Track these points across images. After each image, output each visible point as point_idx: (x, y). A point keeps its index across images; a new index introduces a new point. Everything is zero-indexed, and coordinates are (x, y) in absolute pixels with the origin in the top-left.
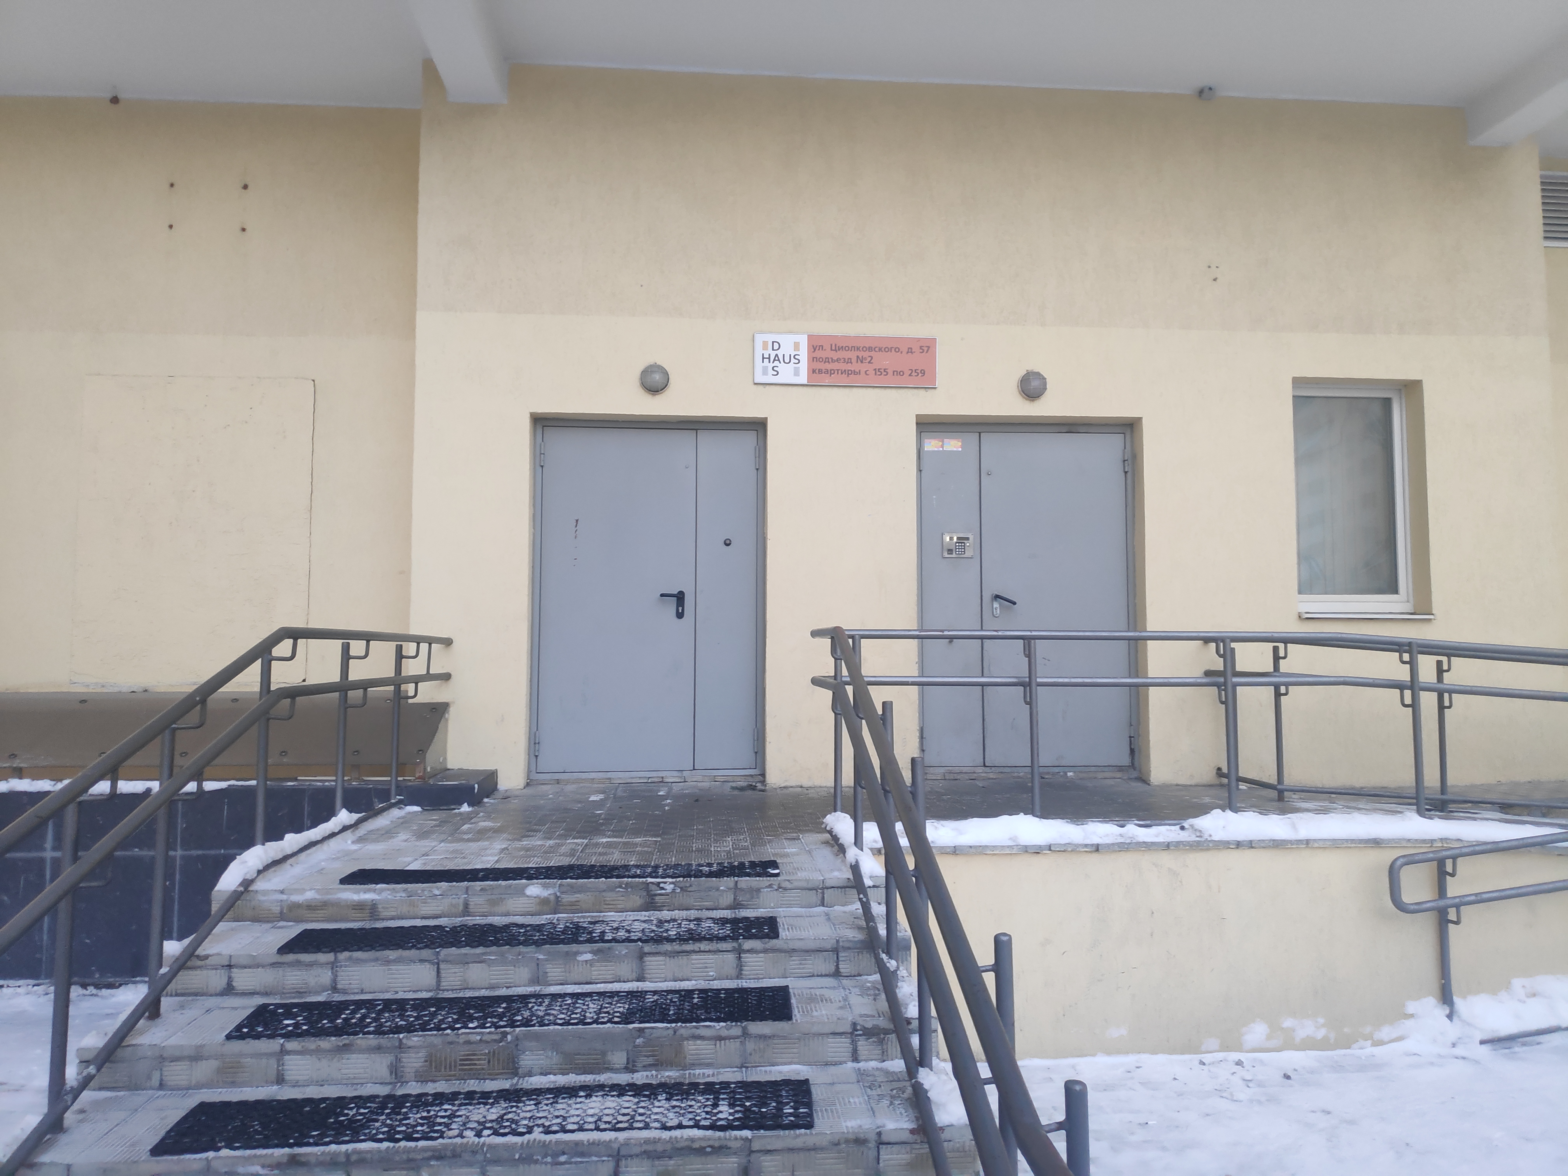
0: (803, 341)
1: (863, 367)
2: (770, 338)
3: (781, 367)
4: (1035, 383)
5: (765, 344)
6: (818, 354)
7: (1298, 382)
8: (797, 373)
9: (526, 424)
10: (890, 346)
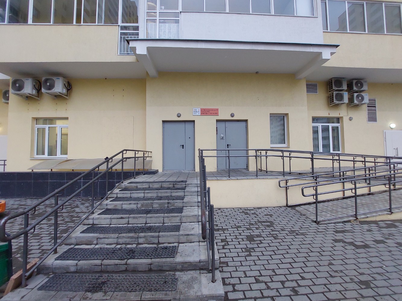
0: (200, 109)
1: (208, 113)
2: (195, 109)
3: (197, 113)
4: (233, 115)
5: (194, 110)
6: (202, 111)
7: (270, 114)
8: (199, 114)
9: (162, 121)
10: (212, 110)
